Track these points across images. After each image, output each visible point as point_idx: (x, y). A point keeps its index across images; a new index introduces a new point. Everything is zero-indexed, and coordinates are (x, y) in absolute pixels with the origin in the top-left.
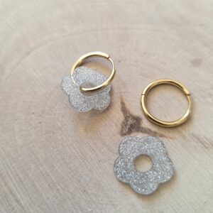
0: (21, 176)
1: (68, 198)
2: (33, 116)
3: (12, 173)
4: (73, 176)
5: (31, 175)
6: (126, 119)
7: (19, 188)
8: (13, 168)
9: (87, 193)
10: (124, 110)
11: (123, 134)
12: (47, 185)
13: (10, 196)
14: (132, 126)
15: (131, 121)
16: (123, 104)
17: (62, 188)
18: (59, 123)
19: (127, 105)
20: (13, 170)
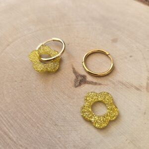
0: (11, 122)
1: (46, 131)
2: (16, 83)
3: (5, 121)
4: (47, 117)
5: (18, 120)
6: (77, 77)
7: (10, 130)
8: (5, 117)
9: (58, 125)
10: (75, 72)
11: (76, 87)
12: (30, 125)
13: (5, 136)
14: (81, 81)
15: (80, 78)
16: (74, 69)
17: (41, 125)
18: (34, 85)
19: (76, 69)
20: (5, 119)
